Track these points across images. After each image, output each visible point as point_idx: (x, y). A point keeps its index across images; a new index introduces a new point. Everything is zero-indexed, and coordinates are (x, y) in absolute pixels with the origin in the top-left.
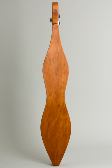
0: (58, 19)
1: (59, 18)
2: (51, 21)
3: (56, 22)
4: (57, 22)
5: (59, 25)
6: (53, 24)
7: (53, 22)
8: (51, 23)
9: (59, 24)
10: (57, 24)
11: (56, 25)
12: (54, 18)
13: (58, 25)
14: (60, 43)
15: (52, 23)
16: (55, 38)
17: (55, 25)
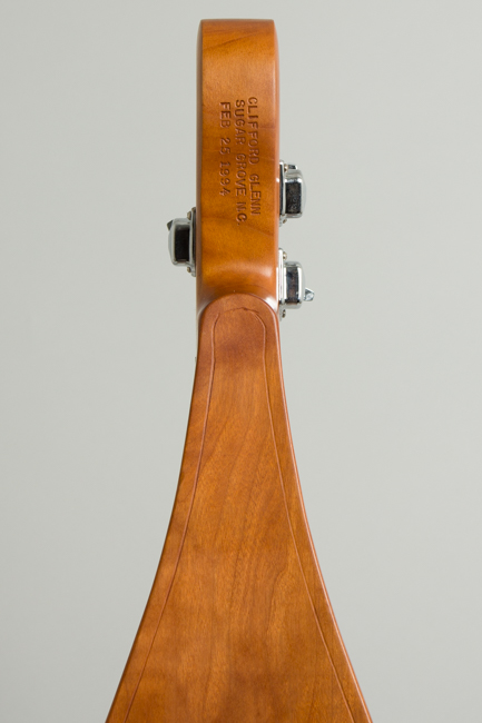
0: (270, 233)
1: (292, 221)
2: (181, 254)
3: (241, 267)
4: (267, 272)
5: (291, 311)
6: (210, 293)
7: (212, 270)
8: (183, 281)
9: (282, 294)
10: (257, 288)
11: (247, 299)
12: (222, 217)
13: (272, 303)
14: (305, 545)
15: (200, 276)
16: (235, 479)
17: (226, 303)
